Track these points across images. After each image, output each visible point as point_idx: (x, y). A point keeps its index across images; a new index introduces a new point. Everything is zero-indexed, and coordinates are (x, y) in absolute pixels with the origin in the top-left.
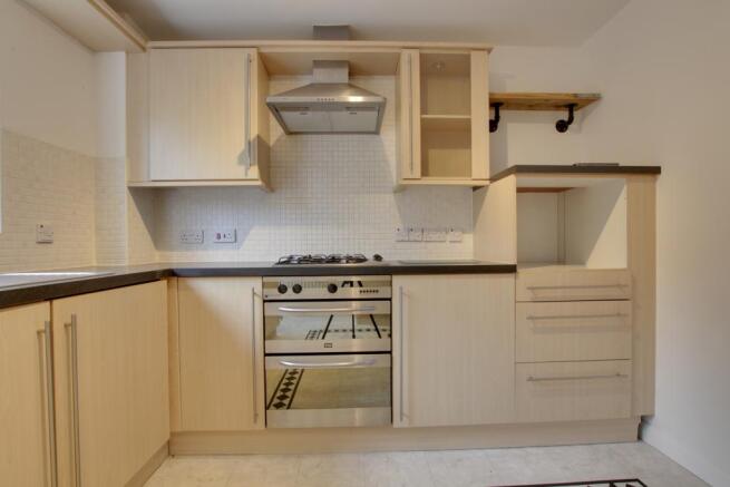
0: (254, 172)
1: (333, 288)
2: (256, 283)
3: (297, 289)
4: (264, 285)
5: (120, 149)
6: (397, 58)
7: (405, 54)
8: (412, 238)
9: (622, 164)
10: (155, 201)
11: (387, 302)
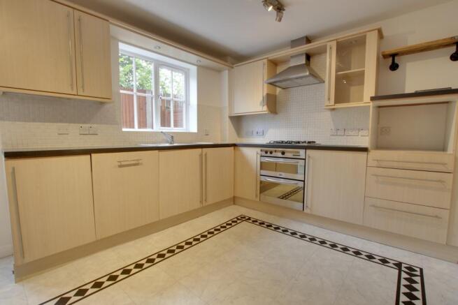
0: (265, 108)
1: (283, 153)
2: (258, 150)
3: (271, 153)
4: (261, 151)
6: (325, 46)
7: (329, 44)
8: (339, 134)
9: (453, 88)
10: (238, 121)
11: (303, 161)
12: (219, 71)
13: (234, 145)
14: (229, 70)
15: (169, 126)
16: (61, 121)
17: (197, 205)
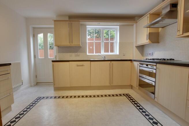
1: (147, 65)
2: (138, 63)
3: (143, 65)
5: (135, 40)
11: (155, 70)
12: (133, 25)
13: (131, 60)
14: (136, 24)
15: (108, 52)
16: (70, 52)
17: (107, 84)
